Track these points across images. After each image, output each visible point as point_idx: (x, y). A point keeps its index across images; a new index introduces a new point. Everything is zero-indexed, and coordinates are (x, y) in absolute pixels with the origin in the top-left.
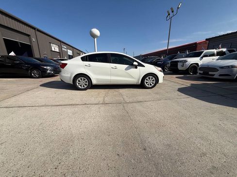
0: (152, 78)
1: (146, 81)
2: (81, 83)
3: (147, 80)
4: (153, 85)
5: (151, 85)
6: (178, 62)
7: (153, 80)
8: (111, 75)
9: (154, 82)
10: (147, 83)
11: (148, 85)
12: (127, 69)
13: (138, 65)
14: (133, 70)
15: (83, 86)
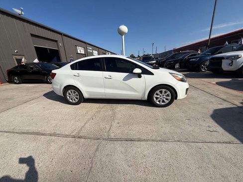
0: (165, 92)
1: (155, 95)
2: (72, 96)
3: (157, 94)
4: (167, 102)
5: (163, 101)
6: (223, 58)
7: (168, 95)
8: (105, 87)
9: (170, 98)
10: (157, 98)
11: (159, 101)
12: (125, 79)
13: (142, 73)
14: (135, 80)
15: (74, 100)
